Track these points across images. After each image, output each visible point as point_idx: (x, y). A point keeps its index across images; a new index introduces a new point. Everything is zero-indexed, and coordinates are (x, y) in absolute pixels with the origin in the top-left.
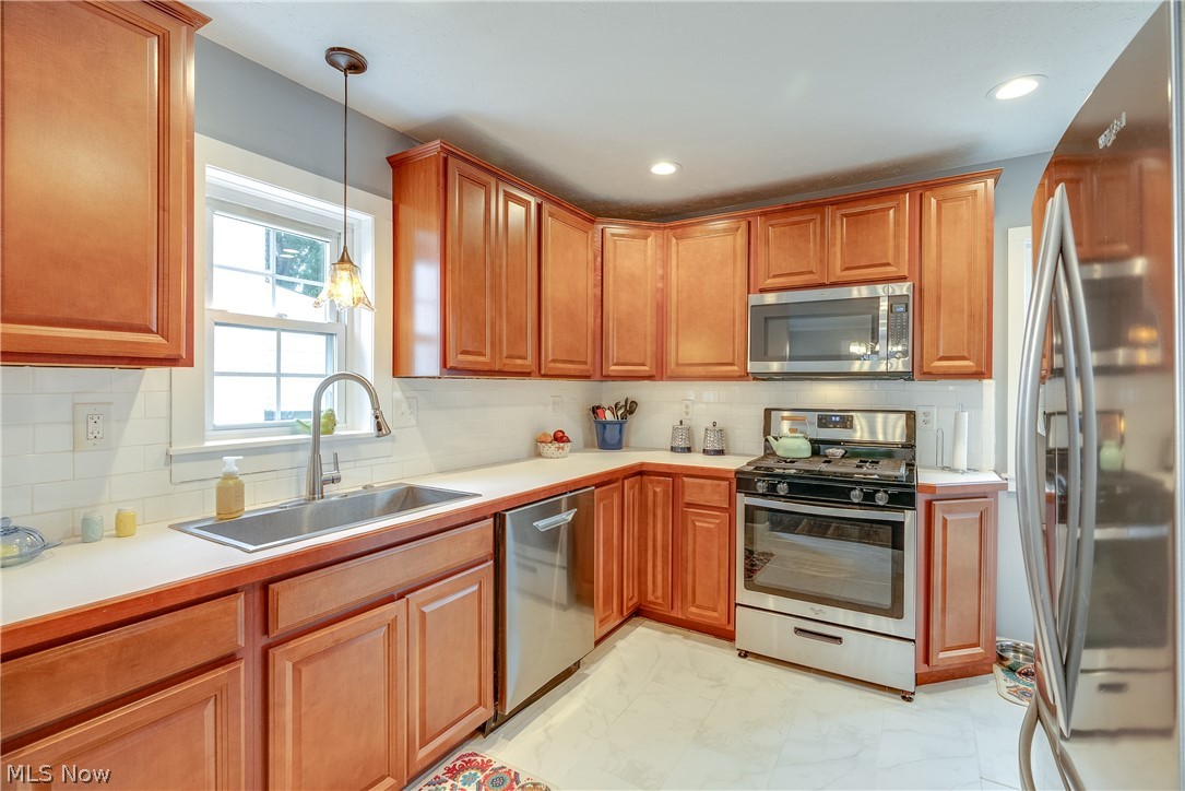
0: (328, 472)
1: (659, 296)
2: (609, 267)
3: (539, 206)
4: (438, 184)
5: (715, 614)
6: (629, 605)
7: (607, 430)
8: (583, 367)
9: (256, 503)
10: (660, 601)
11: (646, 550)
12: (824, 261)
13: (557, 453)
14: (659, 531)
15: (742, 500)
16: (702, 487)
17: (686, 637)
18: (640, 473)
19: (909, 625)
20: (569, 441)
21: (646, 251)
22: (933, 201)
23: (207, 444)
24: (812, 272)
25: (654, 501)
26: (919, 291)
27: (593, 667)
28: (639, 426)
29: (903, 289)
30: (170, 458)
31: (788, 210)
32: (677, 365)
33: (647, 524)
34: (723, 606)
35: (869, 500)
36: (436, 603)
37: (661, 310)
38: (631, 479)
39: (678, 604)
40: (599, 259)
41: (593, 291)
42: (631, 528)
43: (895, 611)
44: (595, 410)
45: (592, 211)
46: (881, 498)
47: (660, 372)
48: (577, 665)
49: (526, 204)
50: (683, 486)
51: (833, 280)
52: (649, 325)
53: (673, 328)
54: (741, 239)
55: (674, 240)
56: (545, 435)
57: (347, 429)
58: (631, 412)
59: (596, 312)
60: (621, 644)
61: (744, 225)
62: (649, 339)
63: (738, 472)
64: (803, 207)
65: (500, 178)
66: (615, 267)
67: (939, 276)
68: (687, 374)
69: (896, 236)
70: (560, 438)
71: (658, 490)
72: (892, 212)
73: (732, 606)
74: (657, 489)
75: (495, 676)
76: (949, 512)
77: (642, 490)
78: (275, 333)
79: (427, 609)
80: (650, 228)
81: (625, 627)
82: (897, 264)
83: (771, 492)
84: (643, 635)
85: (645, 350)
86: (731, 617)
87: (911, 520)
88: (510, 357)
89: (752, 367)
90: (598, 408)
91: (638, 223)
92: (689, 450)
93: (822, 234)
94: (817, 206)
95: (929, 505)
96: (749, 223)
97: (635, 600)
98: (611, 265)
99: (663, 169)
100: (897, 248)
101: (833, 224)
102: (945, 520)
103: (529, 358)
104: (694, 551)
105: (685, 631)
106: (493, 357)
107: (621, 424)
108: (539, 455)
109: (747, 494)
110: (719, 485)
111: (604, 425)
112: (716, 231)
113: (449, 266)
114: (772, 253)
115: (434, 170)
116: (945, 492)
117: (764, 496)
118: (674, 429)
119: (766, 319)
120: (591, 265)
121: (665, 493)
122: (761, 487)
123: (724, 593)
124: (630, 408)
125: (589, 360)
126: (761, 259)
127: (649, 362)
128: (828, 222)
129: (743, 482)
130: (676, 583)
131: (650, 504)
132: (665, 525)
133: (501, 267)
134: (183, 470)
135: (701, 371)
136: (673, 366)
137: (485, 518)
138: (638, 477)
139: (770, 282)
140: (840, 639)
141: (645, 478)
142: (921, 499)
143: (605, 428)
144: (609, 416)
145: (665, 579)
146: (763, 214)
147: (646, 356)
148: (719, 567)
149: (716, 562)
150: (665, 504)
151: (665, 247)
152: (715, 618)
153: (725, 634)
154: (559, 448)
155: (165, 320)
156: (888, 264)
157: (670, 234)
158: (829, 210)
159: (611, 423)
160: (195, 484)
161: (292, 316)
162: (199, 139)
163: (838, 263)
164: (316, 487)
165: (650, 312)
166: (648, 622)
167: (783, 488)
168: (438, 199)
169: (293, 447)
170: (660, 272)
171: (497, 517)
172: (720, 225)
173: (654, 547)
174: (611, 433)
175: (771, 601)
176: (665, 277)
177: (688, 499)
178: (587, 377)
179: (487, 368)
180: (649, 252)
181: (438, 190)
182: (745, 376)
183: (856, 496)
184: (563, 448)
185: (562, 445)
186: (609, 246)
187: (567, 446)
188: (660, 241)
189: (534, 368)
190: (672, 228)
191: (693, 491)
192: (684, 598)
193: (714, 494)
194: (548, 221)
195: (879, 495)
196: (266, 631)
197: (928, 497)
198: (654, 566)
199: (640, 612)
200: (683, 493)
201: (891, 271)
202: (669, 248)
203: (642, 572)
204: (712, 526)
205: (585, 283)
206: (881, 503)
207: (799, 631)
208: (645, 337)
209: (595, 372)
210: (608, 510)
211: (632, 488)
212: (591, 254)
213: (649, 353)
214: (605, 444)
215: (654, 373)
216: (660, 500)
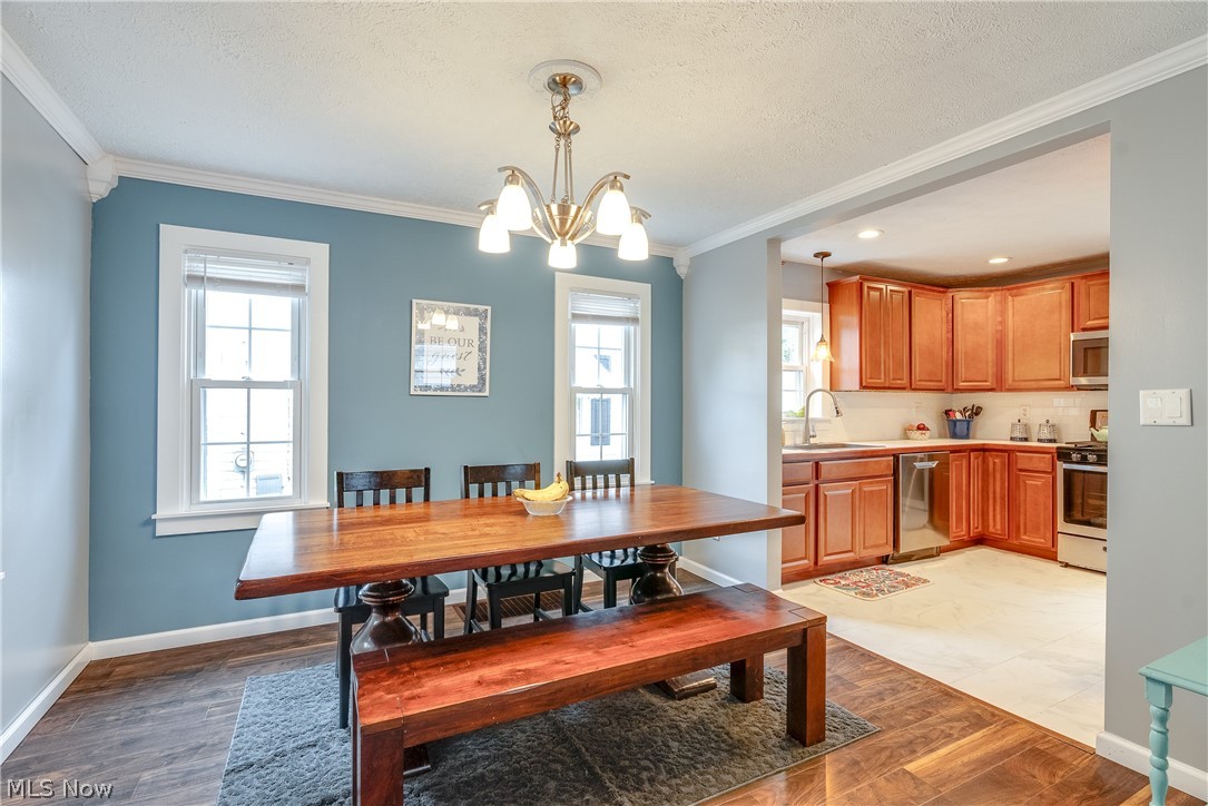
0: (812, 433)
1: (999, 335)
2: (958, 320)
3: (910, 292)
4: (858, 296)
5: (1043, 540)
6: (974, 535)
7: (957, 425)
8: (940, 384)
10: (999, 532)
11: (988, 500)
13: (919, 435)
14: (998, 486)
15: (1061, 466)
16: (1031, 458)
18: (984, 449)
20: (929, 430)
21: (987, 306)
25: (994, 468)
28: (985, 423)
32: (1014, 381)
33: (988, 482)
34: (1049, 535)
36: (868, 488)
37: (1000, 345)
38: (976, 453)
39: (1013, 534)
40: (950, 316)
41: (945, 335)
42: (976, 484)
44: (947, 412)
45: (943, 285)
47: (1000, 385)
48: (938, 550)
49: (902, 293)
50: (1016, 458)
52: (991, 355)
53: (1010, 356)
54: (1066, 296)
55: (1010, 298)
56: (912, 426)
58: (977, 414)
59: (948, 349)
60: (967, 553)
61: (1068, 286)
62: (990, 364)
63: (1059, 449)
65: (887, 284)
66: (963, 319)
68: (1022, 387)
70: (921, 428)
73: (1054, 534)
74: (996, 461)
77: (985, 461)
79: (866, 490)
80: (991, 291)
81: (972, 547)
83: (1084, 461)
85: (987, 371)
86: (1054, 543)
88: (894, 379)
89: (1074, 381)
90: (950, 410)
91: (980, 288)
92: (1026, 439)
96: (1073, 284)
97: (980, 529)
98: (960, 318)
99: (998, 261)
103: (905, 379)
104: (1025, 500)
106: (885, 380)
107: (968, 421)
109: (1065, 462)
110: (1044, 457)
111: (955, 422)
115: (855, 289)
117: (1078, 463)
118: (1013, 425)
119: (1085, 349)
120: (945, 320)
121: (1003, 463)
122: (1075, 456)
123: (1049, 527)
124: (977, 411)
125: (944, 379)
126: (1082, 308)
127: (990, 379)
129: (1063, 454)
130: (1013, 525)
131: (991, 469)
132: (1003, 483)
135: (1034, 384)
136: (1010, 381)
137: (889, 455)
139: (1090, 323)
141: (987, 453)
143: (955, 426)
144: (958, 416)
145: (1002, 518)
146: (1082, 278)
147: (987, 376)
148: (1045, 510)
150: (1002, 470)
151: (1003, 302)
152: (1042, 544)
153: (1049, 555)
154: (921, 433)
157: (1008, 293)
159: (960, 421)
164: (808, 437)
166: (989, 548)
167: (1092, 457)
168: (857, 303)
170: (999, 319)
171: (895, 455)
173: (994, 498)
174: (960, 428)
176: (1003, 323)
177: (1020, 466)
178: (942, 390)
179: (883, 386)
180: (990, 307)
181: (857, 299)
182: (1070, 388)
184: (924, 433)
185: (924, 431)
186: (958, 306)
187: (927, 432)
188: (998, 298)
189: (907, 385)
190: (1009, 290)
191: (1023, 461)
192: (1018, 528)
193: (1042, 463)
194: (916, 300)
196: (817, 478)
198: (994, 510)
199: (983, 540)
200: (1016, 462)
202: (1006, 302)
203: (984, 513)
204: (1039, 484)
205: (941, 332)
208: (987, 363)
209: (948, 383)
210: (959, 467)
211: (977, 458)
212: (944, 313)
213: (990, 373)
214: (954, 436)
215: (995, 386)
216: (998, 467)
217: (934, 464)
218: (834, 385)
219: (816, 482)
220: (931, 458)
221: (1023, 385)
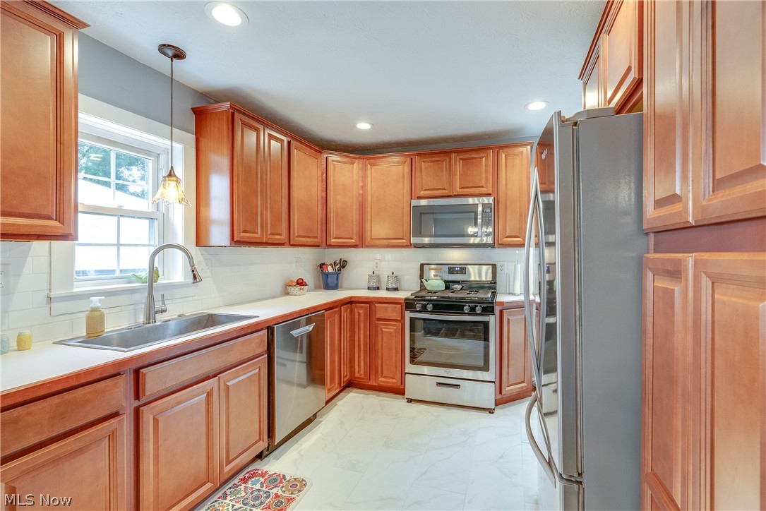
0: (158, 306)
1: (360, 198)
2: (331, 180)
3: (289, 143)
4: (228, 129)
5: (394, 380)
6: (344, 380)
7: (329, 277)
8: (315, 240)
9: (114, 324)
10: (363, 376)
11: (354, 347)
12: (451, 183)
13: (299, 292)
14: (361, 335)
15: (408, 315)
16: (386, 309)
17: (377, 396)
18: (351, 302)
19: (490, 375)
20: (306, 285)
21: (352, 171)
22: (503, 155)
23: (75, 290)
24: (444, 189)
25: (359, 319)
26: (496, 201)
27: (325, 417)
28: (348, 276)
29: (490, 200)
30: (50, 299)
31: (432, 154)
32: (371, 239)
33: (354, 332)
34: (398, 375)
35: (472, 311)
36: (234, 380)
37: (362, 207)
38: (346, 306)
39: (373, 377)
40: (325, 175)
41: (321, 194)
42: (346, 334)
43: (486, 368)
44: (322, 266)
45: (321, 146)
46: (478, 310)
47: (361, 243)
48: (315, 416)
49: (281, 141)
50: (376, 309)
51: (455, 193)
52: (355, 215)
53: (369, 217)
54: (407, 168)
55: (369, 166)
56: (291, 281)
57: (164, 279)
58: (344, 267)
59: (323, 207)
60: (340, 403)
61: (409, 160)
62: (355, 223)
63: (406, 299)
64: (440, 153)
65: (266, 125)
66: (334, 181)
67: (506, 194)
68: (377, 244)
69: (486, 172)
70: (300, 283)
71: (361, 312)
72: (484, 159)
73: (404, 374)
74: (360, 311)
75: (269, 423)
76: (511, 315)
77: (352, 312)
78: (116, 218)
79: (229, 384)
80: (355, 158)
81: (342, 394)
82: (487, 187)
83: (424, 310)
84: (353, 398)
85: (353, 231)
86: (403, 381)
87: (492, 320)
88: (272, 234)
89: (413, 240)
90: (323, 264)
91: (348, 155)
92: (378, 288)
93: (450, 168)
94: (447, 153)
95: (501, 312)
96: (411, 159)
97: (348, 377)
98: (332, 179)
99: (364, 126)
100: (487, 178)
101: (455, 163)
102: (508, 319)
103: (284, 235)
104: (382, 346)
105: (377, 393)
106: (262, 234)
107: (337, 274)
108: (288, 294)
109: (411, 311)
110: (396, 307)
111: (327, 275)
112: (393, 162)
113: (235, 179)
114: (424, 177)
115: (225, 119)
116: (508, 305)
117: (420, 312)
118: (370, 276)
119: (421, 214)
120: (320, 179)
121: (365, 313)
122: (418, 307)
123: (399, 368)
124: (343, 264)
125: (319, 236)
126: (418, 179)
127: (355, 236)
128: (453, 162)
129: (409, 305)
130: (372, 368)
131: (356, 320)
132: (365, 332)
133: (266, 179)
134: (58, 307)
135: (385, 242)
136: (369, 239)
137: (262, 330)
138: (349, 305)
139: (423, 193)
140: (459, 385)
141: (354, 305)
142: (497, 309)
143: (328, 277)
144: (330, 269)
145: (365, 363)
146: (419, 155)
147: (353, 233)
148: (396, 353)
149: (394, 351)
150: (365, 320)
151: (364, 170)
152: (394, 383)
153: (399, 391)
154: (300, 289)
155: (61, 212)
156: (482, 187)
157: (367, 162)
158: (453, 155)
159: (331, 273)
160: (67, 316)
161: (126, 207)
163: (458, 184)
164: (151, 314)
165: (355, 207)
166: (355, 390)
167: (430, 307)
168: (228, 138)
169: (132, 291)
170: (361, 184)
171: (269, 328)
172: (396, 159)
173: (359, 345)
174: (331, 280)
175: (426, 370)
176: (364, 187)
177: (378, 316)
178: (317, 246)
179: (258, 241)
180: (355, 172)
181: (228, 132)
182: (409, 246)
183: (466, 309)
184: (303, 289)
185: (302, 287)
186: (330, 167)
187: (306, 288)
188: (361, 166)
189: (287, 241)
190: (368, 159)
191: (381, 311)
192: (376, 372)
194: (295, 152)
195: (477, 308)
196: (138, 398)
197: (501, 308)
198: (359, 357)
199: (351, 384)
200: (376, 312)
201: (483, 190)
202: (366, 170)
203: (352, 361)
204: (392, 330)
205: (316, 189)
206: (478, 312)
207: (439, 384)
208: (352, 222)
209: (323, 243)
210: (332, 324)
211: (346, 311)
212: (320, 173)
213: (355, 232)
214: (327, 287)
215: (358, 243)
216: (362, 317)
217: (310, 328)
218: (201, 239)
219: (137, 403)
220: (308, 322)
221: (378, 242)
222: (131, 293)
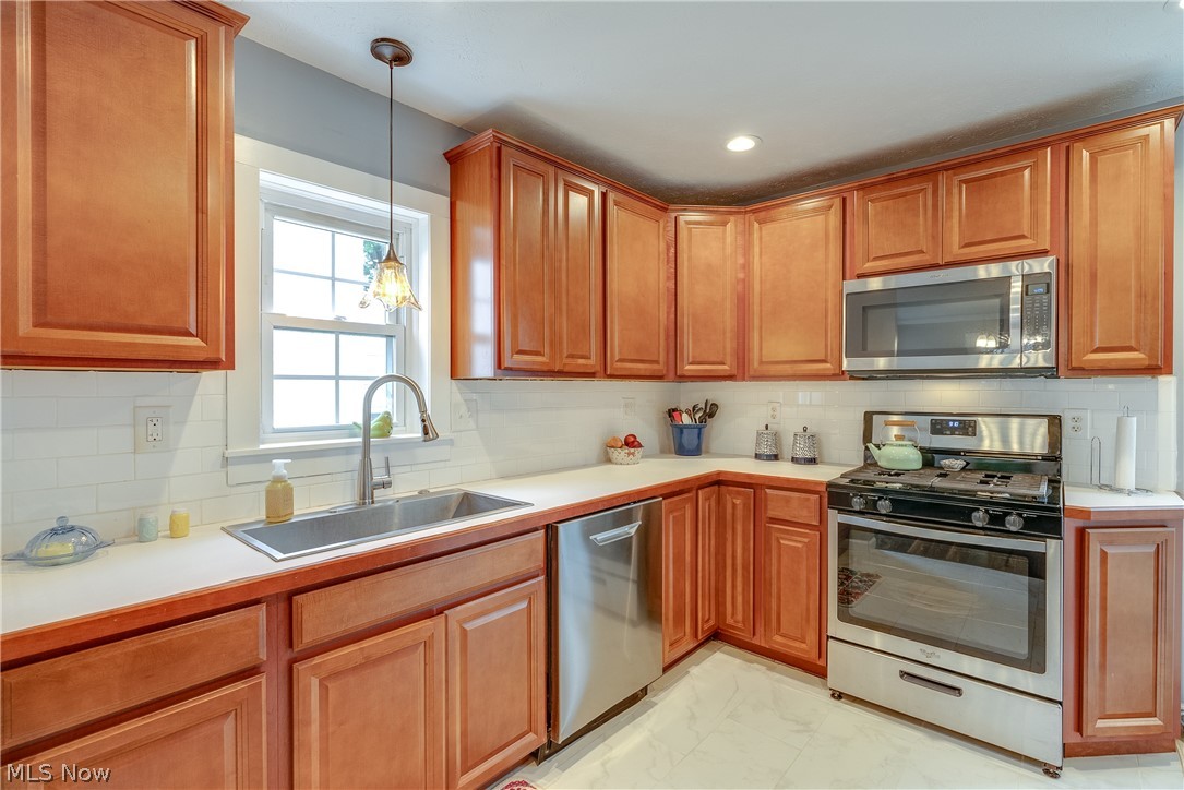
0: (378, 477)
1: (740, 288)
2: (684, 258)
3: (604, 196)
4: (492, 176)
5: (804, 646)
6: (704, 628)
7: (686, 435)
8: (655, 367)
9: (305, 506)
10: (740, 625)
11: (724, 568)
12: (937, 238)
13: (627, 459)
14: (738, 547)
15: (835, 518)
16: (787, 500)
17: (771, 669)
18: (718, 482)
19: (1053, 681)
20: (640, 446)
21: (724, 238)
22: (1086, 154)
23: (262, 447)
24: (922, 252)
25: (734, 514)
26: (1066, 268)
27: (663, 695)
28: (722, 431)
29: (1043, 265)
30: (226, 461)
31: (891, 181)
32: (761, 363)
33: (725, 539)
34: (812, 637)
35: (996, 523)
37: (742, 303)
38: (707, 489)
39: (760, 629)
40: (673, 250)
41: (665, 284)
42: (707, 542)
43: (1035, 661)
44: (670, 413)
45: (663, 198)
46: (1013, 522)
47: (741, 371)
48: (644, 691)
49: (589, 194)
50: (766, 500)
51: (948, 259)
52: (729, 321)
54: (834, 218)
55: (756, 225)
56: (615, 439)
57: (406, 432)
58: (711, 415)
60: (695, 670)
61: (837, 202)
62: (728, 335)
63: (830, 485)
64: (910, 176)
65: (559, 166)
66: (690, 258)
67: (1094, 247)
68: (772, 373)
69: (1033, 201)
70: (631, 443)
71: (738, 502)
72: (1027, 173)
73: (823, 639)
74: (736, 501)
75: (548, 701)
76: (1111, 543)
77: (720, 501)
78: (333, 336)
79: (468, 627)
80: (731, 213)
81: (701, 651)
82: (1035, 235)
83: (870, 510)
84: (719, 667)
85: (724, 348)
86: (822, 651)
87: (1055, 552)
88: (571, 356)
89: (847, 364)
90: (674, 410)
91: (715, 208)
92: (775, 457)
93: (935, 206)
94: (929, 174)
95: (1081, 534)
96: (844, 199)
97: (712, 623)
98: (686, 256)
99: (741, 144)
100: (1035, 216)
101: (949, 192)
102: (1104, 555)
103: (593, 357)
104: (779, 572)
105: (769, 662)
106: (552, 357)
107: (699, 429)
108: (609, 460)
109: (840, 511)
110: (808, 499)
111: (681, 429)
112: (806, 211)
113: (503, 262)
114: (872, 231)
115: (488, 162)
116: (1105, 519)
117: (861, 513)
118: (759, 434)
119: (865, 308)
120: (663, 256)
121: (746, 505)
122: (857, 503)
123: (814, 623)
124: (711, 411)
125: (662, 359)
126: (859, 238)
127: (728, 359)
128: (942, 191)
129: (837, 496)
130: (758, 607)
131: (729, 517)
132: (746, 542)
133: (560, 261)
134: (239, 472)
135: (788, 369)
136: (756, 364)
137: (536, 530)
138: (716, 487)
139: (870, 266)
140: (959, 690)
141: (723, 488)
142: (1069, 527)
143: (682, 432)
144: (686, 420)
145: (745, 602)
146: (861, 188)
147: (725, 354)
148: (808, 592)
149: (804, 585)
150: (745, 519)
151: (747, 233)
152: (803, 650)
153: (816, 669)
154: (629, 454)
155: (204, 323)
156: (1023, 237)
157: (753, 218)
158: (942, 178)
159: (688, 427)
160: (252, 486)
161: (350, 319)
162: (238, 138)
163: (956, 239)
164: (367, 489)
165: (729, 305)
166: (727, 648)
167: (884, 506)
168: (492, 191)
169: (347, 450)
170: (741, 261)
171: (549, 529)
172: (810, 204)
173: (734, 565)
174: (689, 439)
175: (877, 639)
176: (746, 267)
177: (771, 513)
178: (659, 378)
179: (545, 368)
180: (729, 240)
181: (492, 182)
182: (840, 375)
183: (979, 518)
184: (633, 454)
185: (632, 450)
186: (683, 234)
187: (639, 452)
188: (740, 227)
189: (598, 368)
190: (754, 211)
191: (776, 505)
192: (767, 624)
193: (804, 509)
194: (612, 208)
195: (1010, 519)
196: (291, 645)
197: (1080, 523)
198: (734, 587)
199: (718, 636)
200: (766, 506)
201: (1026, 244)
202: (750, 234)
203: (719, 593)
204: (799, 545)
205: (655, 275)
206: (1013, 529)
207: (906, 675)
208: (724, 333)
209: (669, 371)
210: (680, 522)
211: (708, 499)
212: (663, 246)
213: (728, 350)
214: (682, 450)
215: (734, 372)
216: (739, 512)
217: (631, 530)
218: (457, 368)
219: (288, 655)
221: (774, 369)
222: (347, 454)
